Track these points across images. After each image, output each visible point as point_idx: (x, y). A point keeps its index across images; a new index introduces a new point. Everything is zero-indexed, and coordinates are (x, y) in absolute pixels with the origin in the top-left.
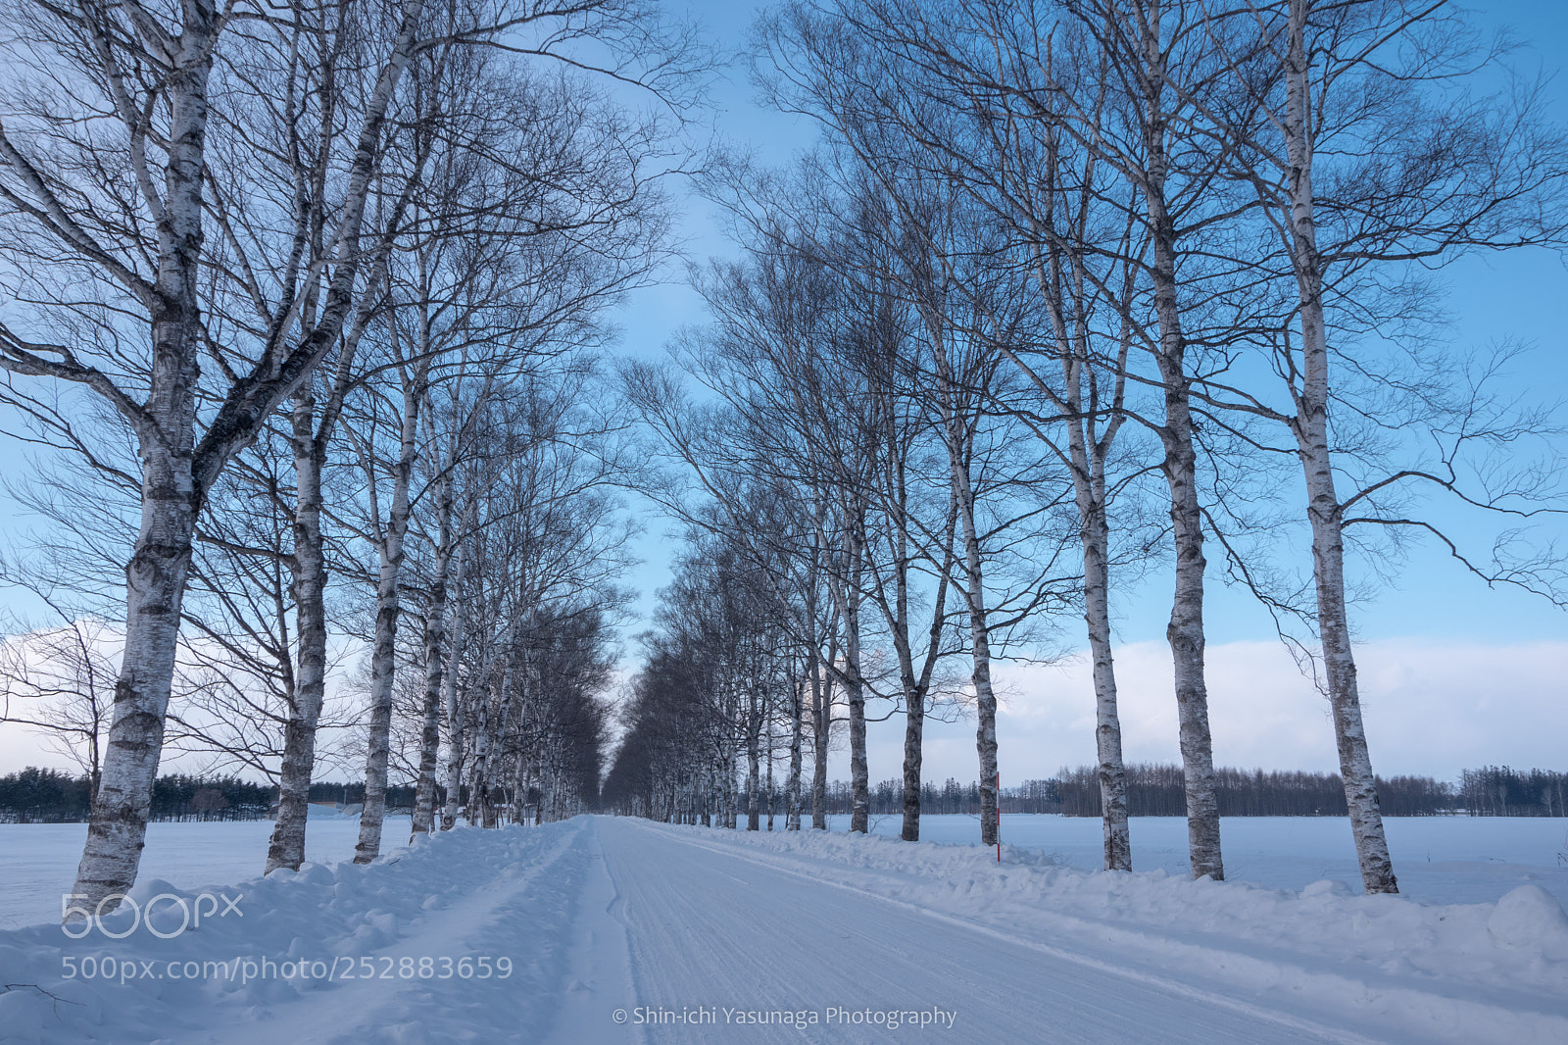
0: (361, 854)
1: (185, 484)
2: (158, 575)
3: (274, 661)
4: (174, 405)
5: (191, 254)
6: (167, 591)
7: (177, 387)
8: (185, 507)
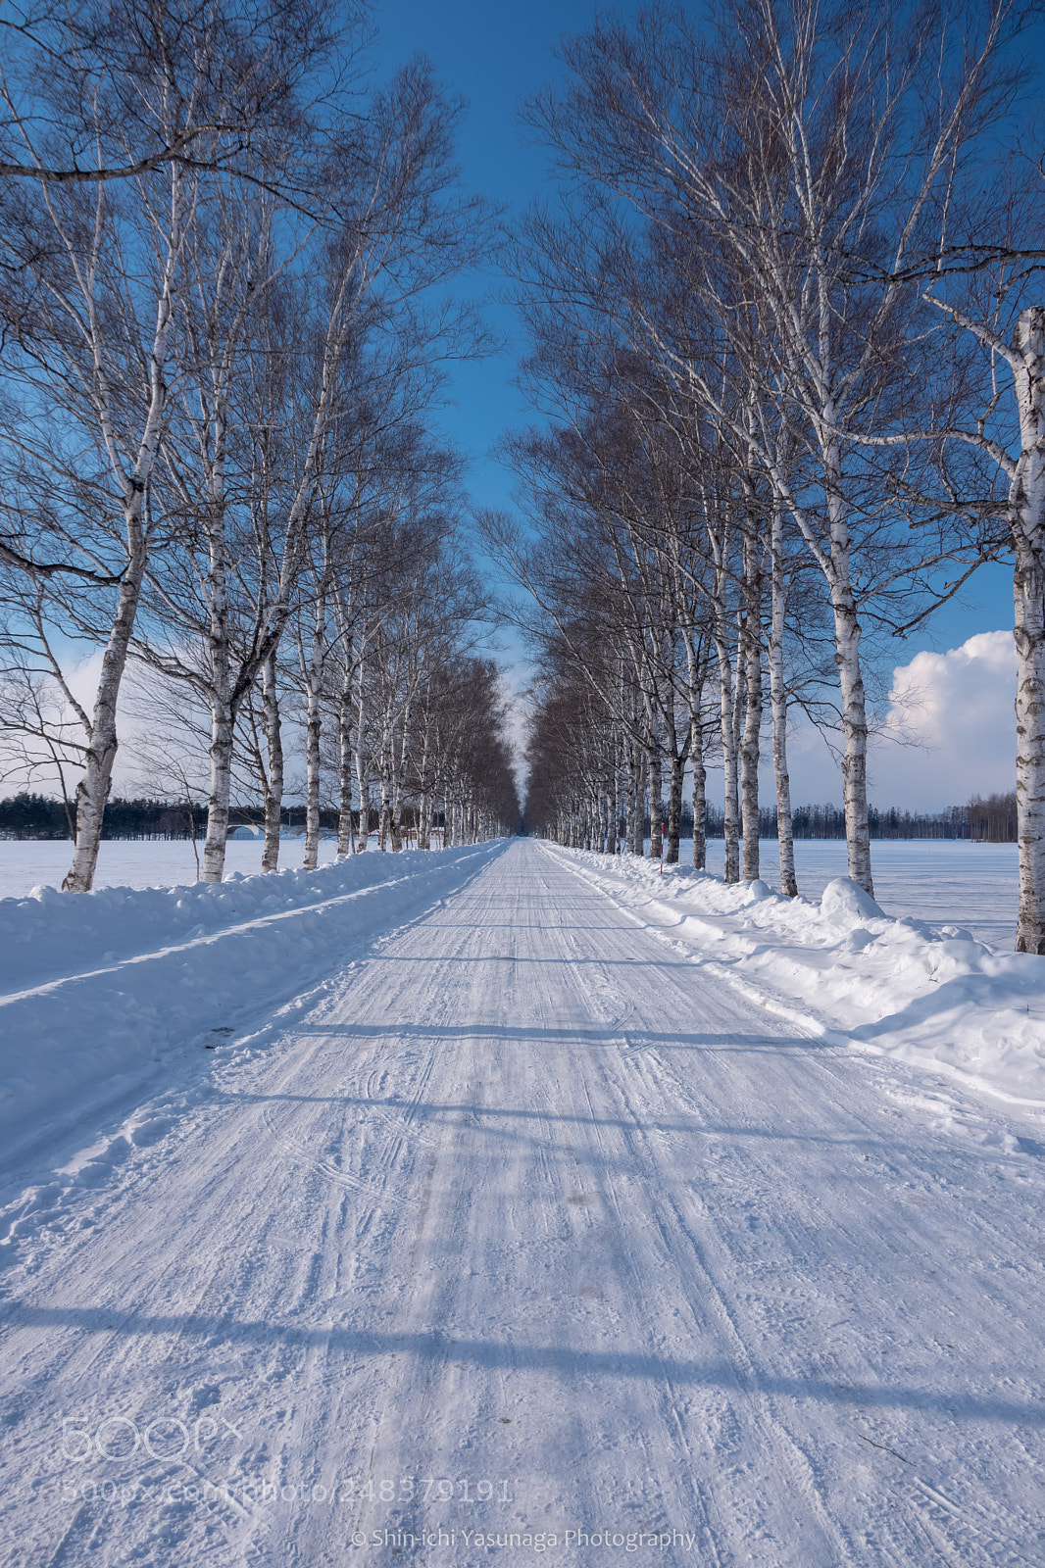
0: (306, 866)
1: (228, 716)
2: (222, 754)
3: (253, 758)
4: (222, 684)
5: (224, 618)
6: (225, 760)
7: (223, 676)
8: (229, 725)
